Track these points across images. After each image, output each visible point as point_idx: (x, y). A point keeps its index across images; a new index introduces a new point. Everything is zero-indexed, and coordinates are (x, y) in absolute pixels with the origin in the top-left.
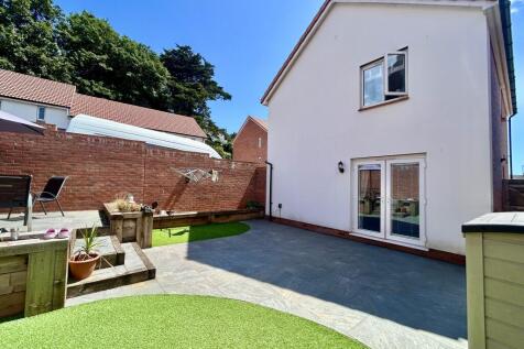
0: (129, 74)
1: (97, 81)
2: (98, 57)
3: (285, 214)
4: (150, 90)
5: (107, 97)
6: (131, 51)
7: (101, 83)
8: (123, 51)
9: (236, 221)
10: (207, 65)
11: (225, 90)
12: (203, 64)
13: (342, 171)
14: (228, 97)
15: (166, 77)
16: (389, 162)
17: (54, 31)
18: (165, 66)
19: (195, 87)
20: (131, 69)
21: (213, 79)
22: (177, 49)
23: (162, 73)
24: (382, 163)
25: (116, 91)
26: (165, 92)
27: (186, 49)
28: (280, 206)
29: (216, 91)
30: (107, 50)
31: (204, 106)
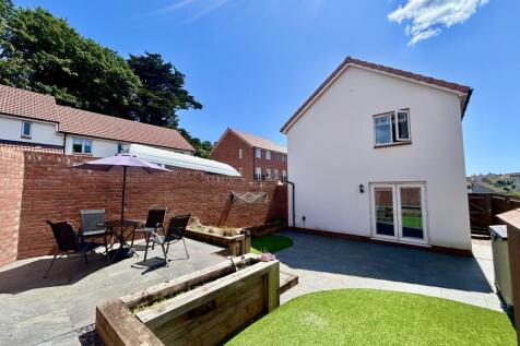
0: (97, 81)
1: (60, 87)
2: (60, 61)
3: (309, 225)
4: (120, 98)
5: (73, 106)
6: (99, 57)
7: (65, 89)
8: (89, 56)
9: (269, 234)
10: (177, 73)
11: (196, 100)
12: (173, 72)
13: (362, 191)
14: (199, 106)
15: (137, 84)
16: (399, 186)
17: (7, 29)
18: (136, 73)
19: (167, 96)
20: (99, 75)
21: (184, 88)
22: (146, 56)
23: (134, 81)
24: (393, 186)
25: (82, 98)
26: (137, 100)
27: (156, 56)
28: (304, 218)
29: (187, 100)
30: (70, 53)
31: (173, 114)
